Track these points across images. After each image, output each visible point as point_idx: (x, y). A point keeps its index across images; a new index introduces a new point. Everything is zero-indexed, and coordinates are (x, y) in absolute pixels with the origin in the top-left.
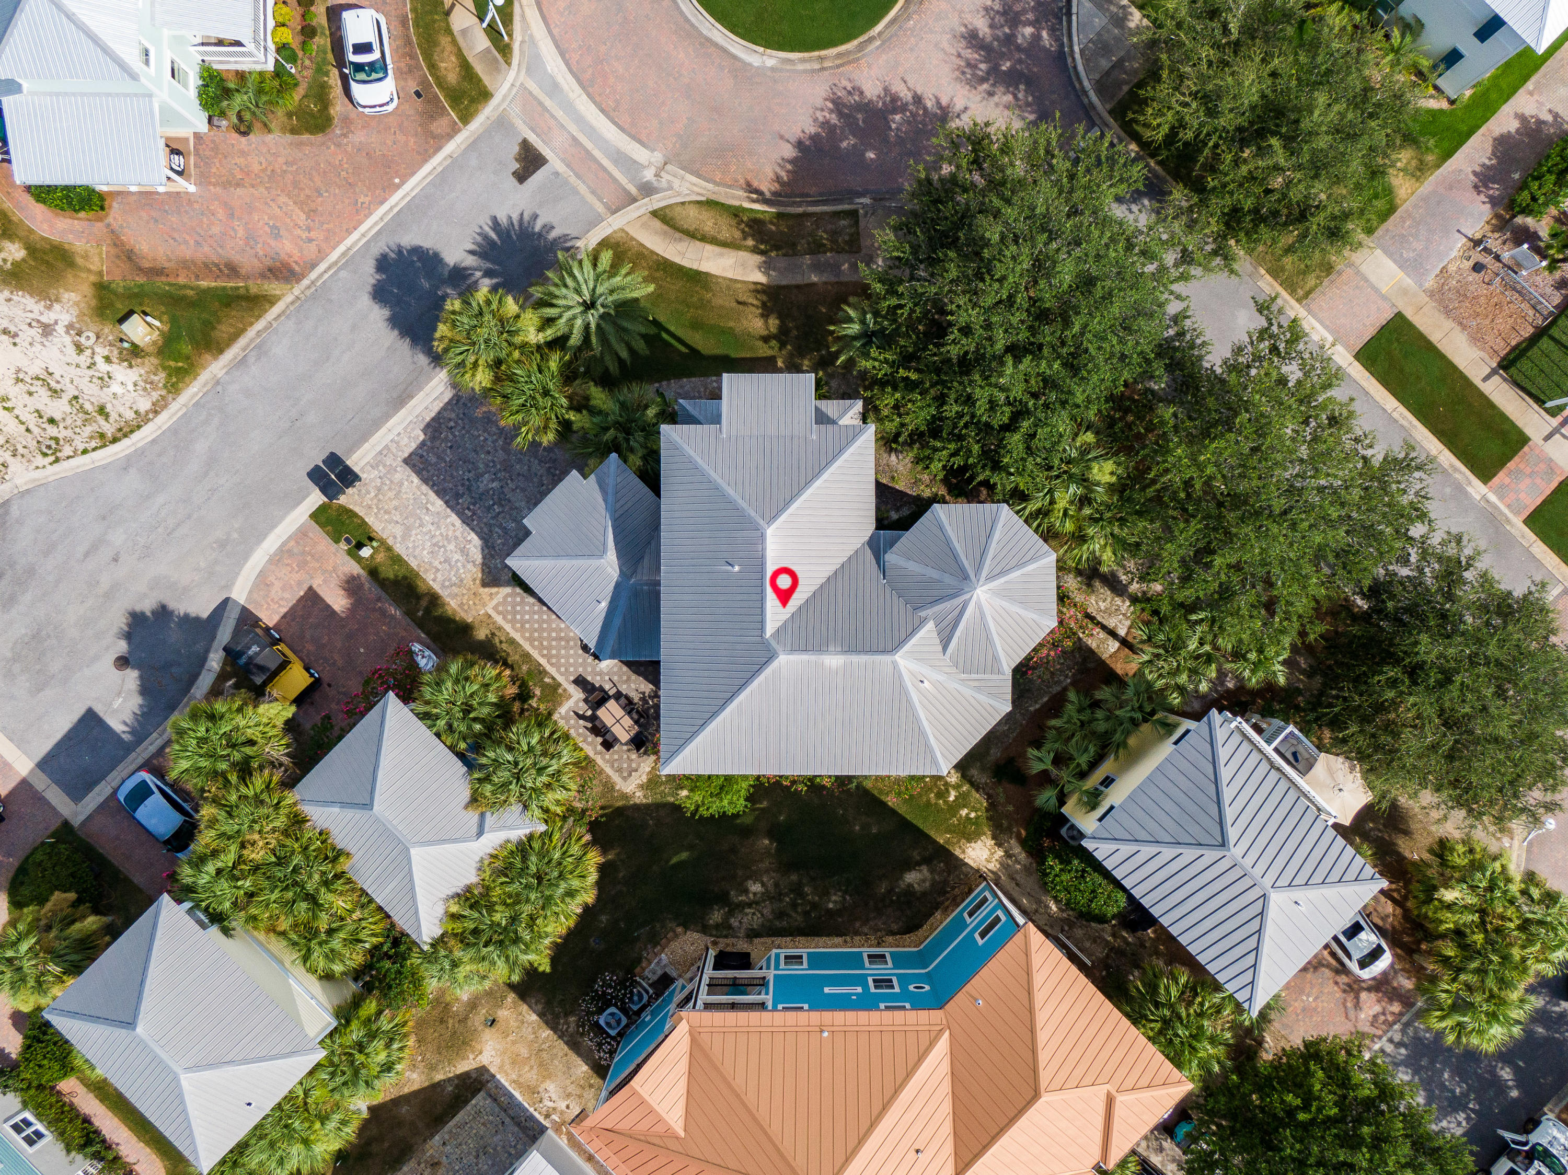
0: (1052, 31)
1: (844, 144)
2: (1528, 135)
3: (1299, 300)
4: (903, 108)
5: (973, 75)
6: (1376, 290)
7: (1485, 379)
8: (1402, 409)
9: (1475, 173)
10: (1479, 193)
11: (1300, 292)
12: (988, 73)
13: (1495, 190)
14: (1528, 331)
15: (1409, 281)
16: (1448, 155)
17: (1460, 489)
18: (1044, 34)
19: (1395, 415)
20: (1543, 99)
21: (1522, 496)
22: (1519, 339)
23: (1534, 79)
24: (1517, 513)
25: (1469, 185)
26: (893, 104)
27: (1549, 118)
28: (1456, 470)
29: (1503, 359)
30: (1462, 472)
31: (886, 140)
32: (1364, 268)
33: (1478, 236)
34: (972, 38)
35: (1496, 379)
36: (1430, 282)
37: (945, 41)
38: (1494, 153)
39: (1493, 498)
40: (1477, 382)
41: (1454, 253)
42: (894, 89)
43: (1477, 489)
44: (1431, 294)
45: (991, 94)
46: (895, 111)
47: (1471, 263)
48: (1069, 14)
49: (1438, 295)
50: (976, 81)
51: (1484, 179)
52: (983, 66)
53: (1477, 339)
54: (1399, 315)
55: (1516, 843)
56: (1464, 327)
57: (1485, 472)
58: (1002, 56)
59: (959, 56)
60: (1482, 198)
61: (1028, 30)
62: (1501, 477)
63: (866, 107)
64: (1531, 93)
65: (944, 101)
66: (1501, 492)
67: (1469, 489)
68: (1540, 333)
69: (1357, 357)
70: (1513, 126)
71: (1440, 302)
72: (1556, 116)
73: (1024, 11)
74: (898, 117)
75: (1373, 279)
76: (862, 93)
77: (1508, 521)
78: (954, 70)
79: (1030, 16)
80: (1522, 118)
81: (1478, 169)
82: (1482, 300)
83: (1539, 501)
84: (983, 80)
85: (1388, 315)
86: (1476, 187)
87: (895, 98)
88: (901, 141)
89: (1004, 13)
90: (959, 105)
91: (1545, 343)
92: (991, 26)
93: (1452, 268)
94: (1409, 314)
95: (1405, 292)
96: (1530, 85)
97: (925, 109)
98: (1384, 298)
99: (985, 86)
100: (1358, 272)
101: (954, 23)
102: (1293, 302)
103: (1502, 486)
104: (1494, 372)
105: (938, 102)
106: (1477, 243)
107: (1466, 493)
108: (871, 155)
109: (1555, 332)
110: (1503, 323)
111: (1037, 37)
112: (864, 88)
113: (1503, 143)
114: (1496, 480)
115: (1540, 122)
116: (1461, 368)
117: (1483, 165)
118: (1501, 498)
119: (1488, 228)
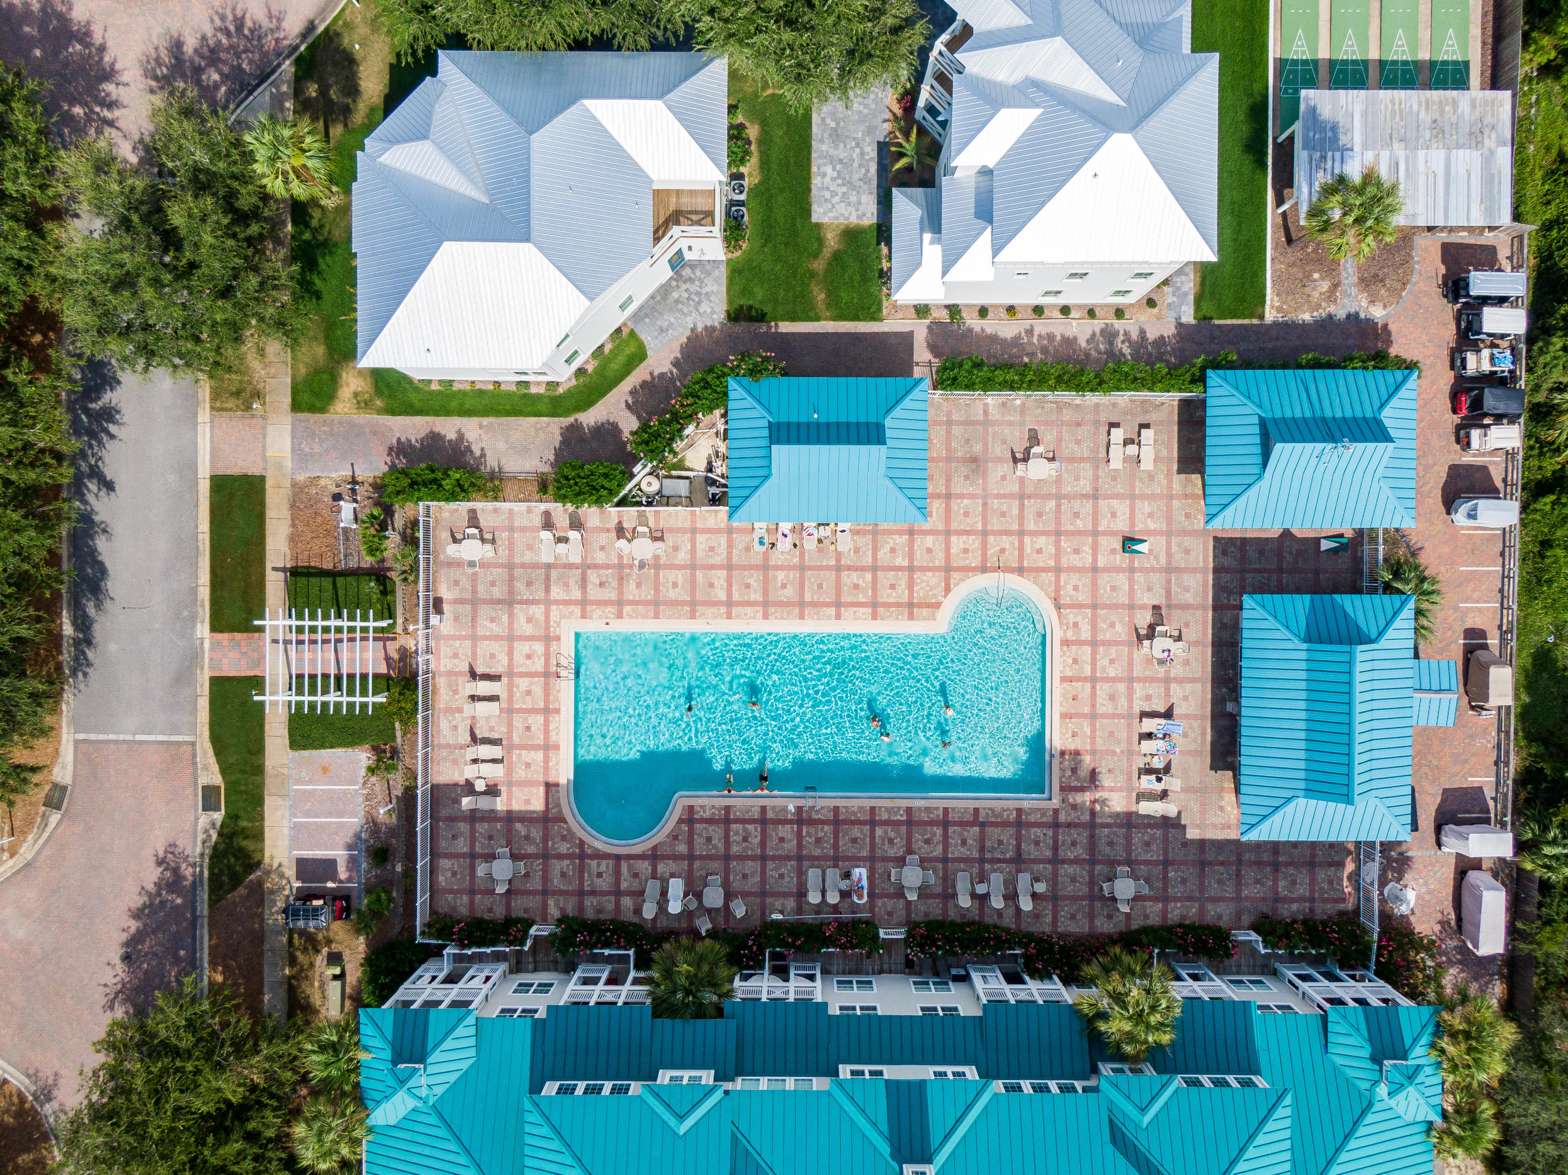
0: (230, 92)
1: (27, 29)
2: (454, 450)
3: (212, 408)
4: (87, 45)
5: (153, 69)
6: (264, 448)
7: (275, 569)
8: (207, 537)
9: (399, 440)
10: (389, 454)
11: (218, 404)
12: (164, 77)
13: (402, 463)
14: (327, 565)
15: (289, 464)
16: (392, 412)
17: (193, 619)
18: (223, 89)
19: (200, 536)
20: (485, 437)
21: (225, 661)
22: (318, 565)
23: (491, 419)
24: (211, 668)
25: (388, 444)
26: (84, 36)
27: (478, 453)
28: (203, 606)
29: (296, 567)
30: (205, 612)
31: (56, 54)
32: (270, 428)
33: (359, 479)
34: (177, 46)
35: (281, 575)
36: (301, 477)
37: (158, 30)
38: (422, 440)
39: (207, 645)
40: (269, 566)
41: (334, 475)
42: (93, 27)
43: (203, 629)
44: (294, 485)
45: (152, 91)
46: (81, 41)
47: (337, 490)
48: (250, 93)
49: (298, 490)
50: (150, 74)
51: (401, 449)
52: (165, 70)
53: (293, 539)
54: (262, 479)
55: (11, 862)
56: (293, 525)
57: (216, 627)
58: (184, 76)
59: (156, 49)
60: (388, 460)
61: (216, 77)
62: (224, 637)
63: (64, 20)
64: (481, 427)
65: (118, 67)
66: (214, 646)
67: (199, 625)
68: (332, 574)
69: (213, 478)
70: (451, 435)
71: (295, 495)
72: (483, 455)
73: (225, 62)
74: (78, 47)
75: (269, 440)
76: (70, 9)
77: (202, 668)
78: (144, 54)
79: (226, 69)
80: (461, 436)
81: (403, 439)
82: (319, 520)
83: (232, 674)
84: (156, 78)
85: (255, 471)
86: (391, 449)
87: (88, 34)
88: (66, 64)
89: (212, 51)
90: (124, 78)
91: (327, 583)
92: (196, 50)
93: (322, 482)
94: (269, 483)
95: (280, 467)
96: (486, 421)
97: (101, 59)
98: (265, 459)
99: (154, 83)
100: (264, 428)
101: (175, 26)
102: (208, 406)
103: (219, 644)
104: (284, 570)
105: (113, 64)
106: (354, 482)
107: (194, 626)
108: (38, 53)
109: (340, 581)
110: (317, 546)
111: (216, 86)
112: (75, 8)
113: (434, 438)
114: (219, 636)
115: (469, 449)
116: (268, 547)
117: (409, 441)
118: (212, 649)
119: (371, 480)
